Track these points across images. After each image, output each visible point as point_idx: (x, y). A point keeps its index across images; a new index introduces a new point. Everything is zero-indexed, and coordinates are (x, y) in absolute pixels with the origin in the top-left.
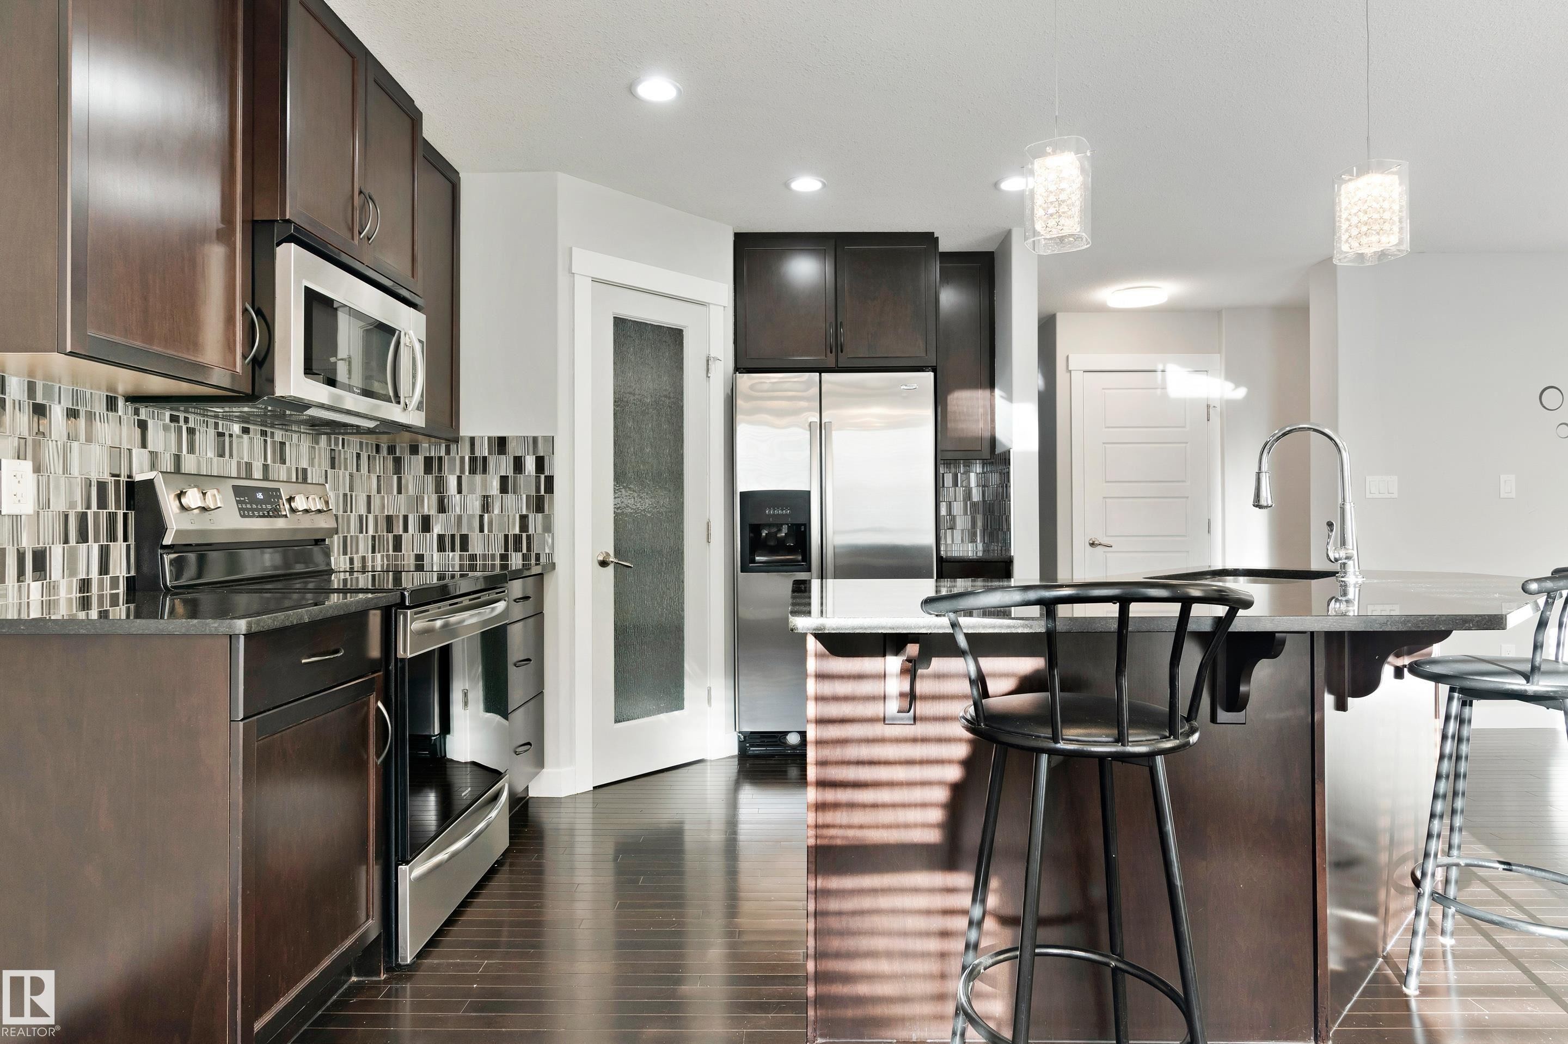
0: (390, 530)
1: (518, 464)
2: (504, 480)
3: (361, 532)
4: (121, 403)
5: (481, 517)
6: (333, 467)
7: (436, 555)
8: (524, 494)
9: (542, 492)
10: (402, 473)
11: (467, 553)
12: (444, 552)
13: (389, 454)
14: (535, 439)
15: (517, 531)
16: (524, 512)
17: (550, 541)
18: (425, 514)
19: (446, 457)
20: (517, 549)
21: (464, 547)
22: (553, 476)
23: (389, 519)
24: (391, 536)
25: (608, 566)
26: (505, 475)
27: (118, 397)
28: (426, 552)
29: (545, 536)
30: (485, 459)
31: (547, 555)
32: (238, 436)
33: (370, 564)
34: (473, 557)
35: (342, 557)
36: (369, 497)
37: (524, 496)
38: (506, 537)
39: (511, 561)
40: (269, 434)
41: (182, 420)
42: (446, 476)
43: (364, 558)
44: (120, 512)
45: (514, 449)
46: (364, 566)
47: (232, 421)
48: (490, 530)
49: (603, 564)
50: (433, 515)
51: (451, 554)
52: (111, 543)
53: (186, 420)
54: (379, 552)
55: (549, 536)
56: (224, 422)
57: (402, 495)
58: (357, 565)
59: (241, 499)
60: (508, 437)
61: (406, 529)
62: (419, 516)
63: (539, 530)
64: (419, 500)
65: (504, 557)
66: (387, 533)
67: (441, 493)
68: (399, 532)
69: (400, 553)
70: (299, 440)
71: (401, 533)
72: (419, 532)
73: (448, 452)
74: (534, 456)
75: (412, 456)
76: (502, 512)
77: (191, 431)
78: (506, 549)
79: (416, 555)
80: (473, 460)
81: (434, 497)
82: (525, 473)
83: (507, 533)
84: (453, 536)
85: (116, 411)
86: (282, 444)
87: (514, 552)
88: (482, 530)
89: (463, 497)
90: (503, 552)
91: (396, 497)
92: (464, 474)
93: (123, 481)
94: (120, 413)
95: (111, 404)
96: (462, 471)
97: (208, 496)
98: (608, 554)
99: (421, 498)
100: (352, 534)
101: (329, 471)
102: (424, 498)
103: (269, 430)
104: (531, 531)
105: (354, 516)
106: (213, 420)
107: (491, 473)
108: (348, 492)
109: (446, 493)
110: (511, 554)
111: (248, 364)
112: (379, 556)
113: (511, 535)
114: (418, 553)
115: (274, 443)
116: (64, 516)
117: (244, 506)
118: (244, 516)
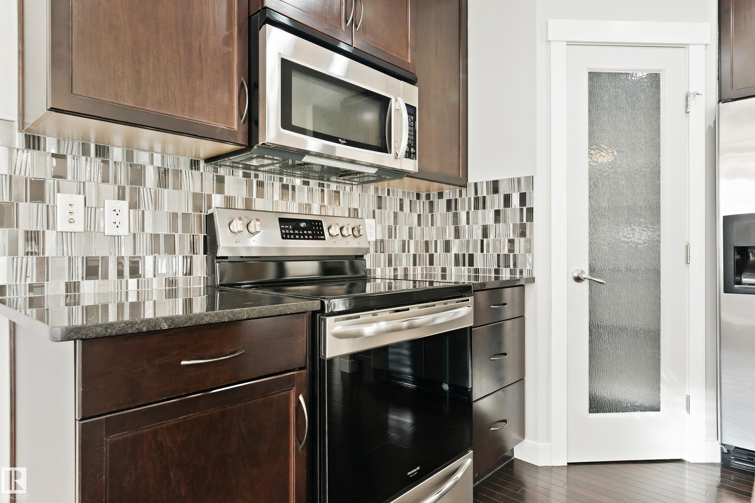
0: (427, 251)
1: (507, 200)
2: (497, 213)
3: (404, 251)
4: (202, 164)
5: (482, 242)
6: (380, 208)
7: (454, 268)
8: (511, 223)
9: (525, 221)
10: (434, 212)
11: (473, 268)
12: (458, 266)
13: (427, 200)
14: (519, 180)
15: (506, 252)
16: (511, 237)
17: (530, 259)
18: (447, 240)
19: (460, 199)
20: (507, 266)
21: (471, 263)
22: (533, 208)
23: (427, 243)
24: (427, 254)
25: (582, 282)
26: (498, 209)
27: (200, 161)
28: (447, 266)
29: (526, 256)
30: (484, 198)
31: (528, 270)
32: (299, 187)
33: (411, 273)
34: (477, 271)
35: (387, 268)
36: (410, 229)
37: (511, 225)
38: (498, 255)
39: (502, 275)
40: (325, 185)
41: (252, 176)
42: (460, 212)
43: (406, 269)
44: (202, 235)
45: (504, 189)
46: (406, 275)
47: (295, 176)
48: (488, 251)
49: (578, 279)
50: (451, 240)
51: (463, 268)
52: (193, 255)
53: (256, 176)
54: (419, 265)
55: (529, 256)
56: (288, 178)
57: (434, 227)
58: (400, 273)
59: (286, 227)
60: (500, 180)
61: (436, 251)
62: (443, 241)
63: (522, 251)
64: (444, 230)
65: (497, 271)
66: (426, 252)
67: (456, 225)
68: (432, 252)
69: (433, 267)
70: (351, 189)
71: (433, 253)
72: (444, 252)
73: (461, 195)
74: (519, 193)
75: (439, 200)
76: (496, 238)
77: (260, 184)
78: (499, 266)
79: (442, 268)
80: (476, 199)
81: (453, 227)
82: (512, 207)
83: (499, 253)
84: (464, 255)
85: (198, 169)
86: (338, 192)
87: (504, 267)
88: (482, 251)
89: (470, 226)
90: (497, 268)
91: (431, 228)
92: (471, 210)
93: (204, 215)
94: (202, 170)
95: (194, 164)
96: (469, 208)
97: (252, 223)
98: (583, 272)
99: (444, 228)
100: (396, 253)
101: (377, 211)
102: (446, 228)
103: (326, 183)
104: (516, 252)
105: (397, 241)
106: (279, 176)
107: (488, 209)
108: (392, 224)
109: (460, 225)
110: (502, 269)
111: (244, 122)
112: (419, 268)
113: (502, 254)
114: (443, 266)
115: (329, 191)
116: (155, 237)
117: (287, 232)
118: (286, 238)
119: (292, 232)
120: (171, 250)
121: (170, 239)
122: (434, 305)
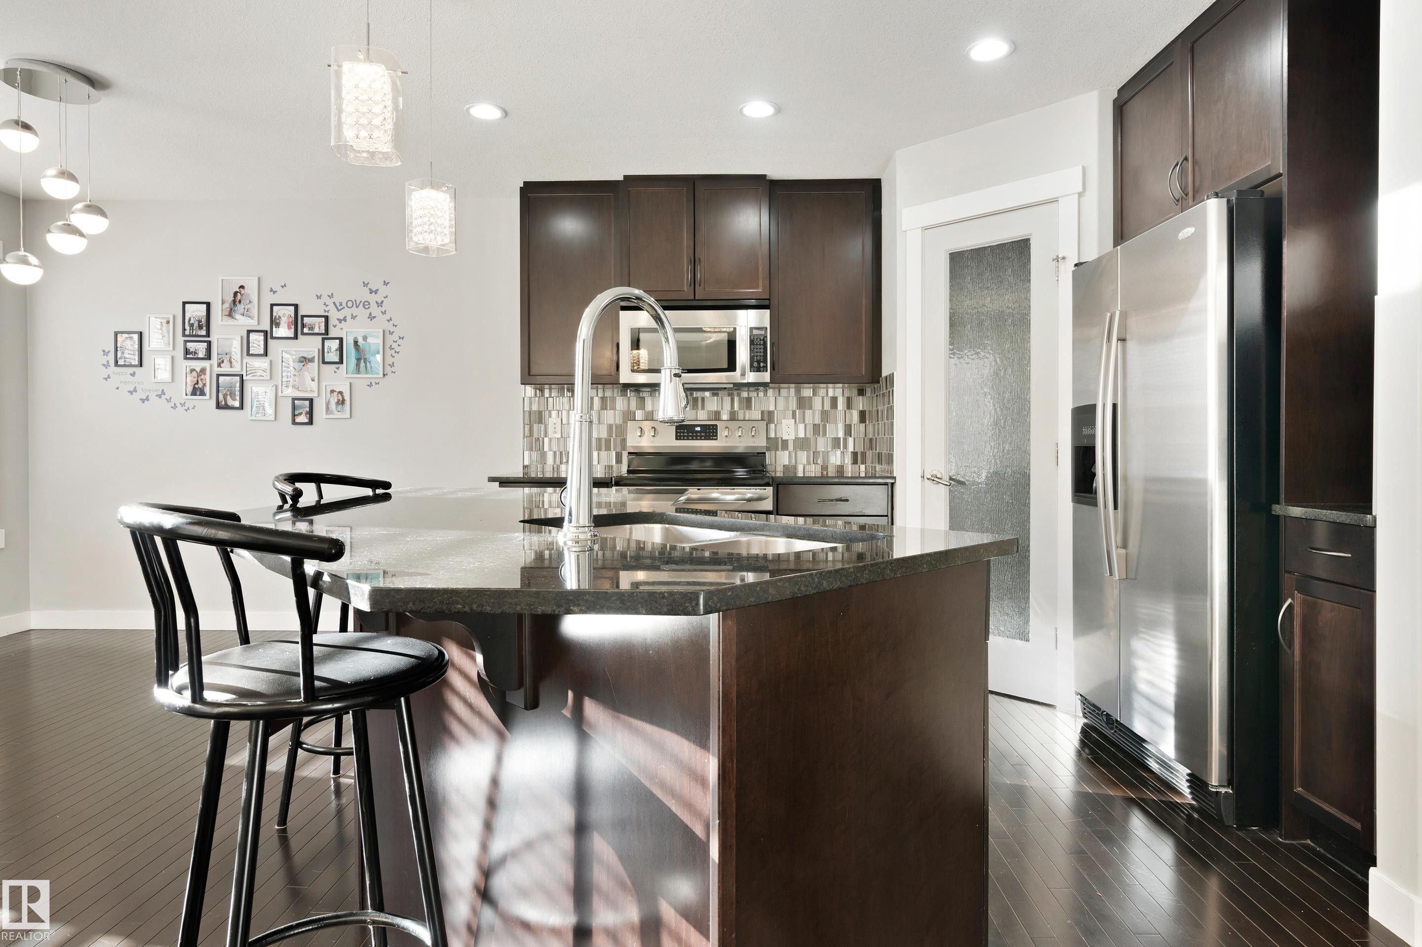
59: (682, 431)
116: (599, 440)
117: (682, 434)
118: (680, 439)
119: (686, 434)
120: (608, 449)
121: (608, 441)
122: (734, 489)
